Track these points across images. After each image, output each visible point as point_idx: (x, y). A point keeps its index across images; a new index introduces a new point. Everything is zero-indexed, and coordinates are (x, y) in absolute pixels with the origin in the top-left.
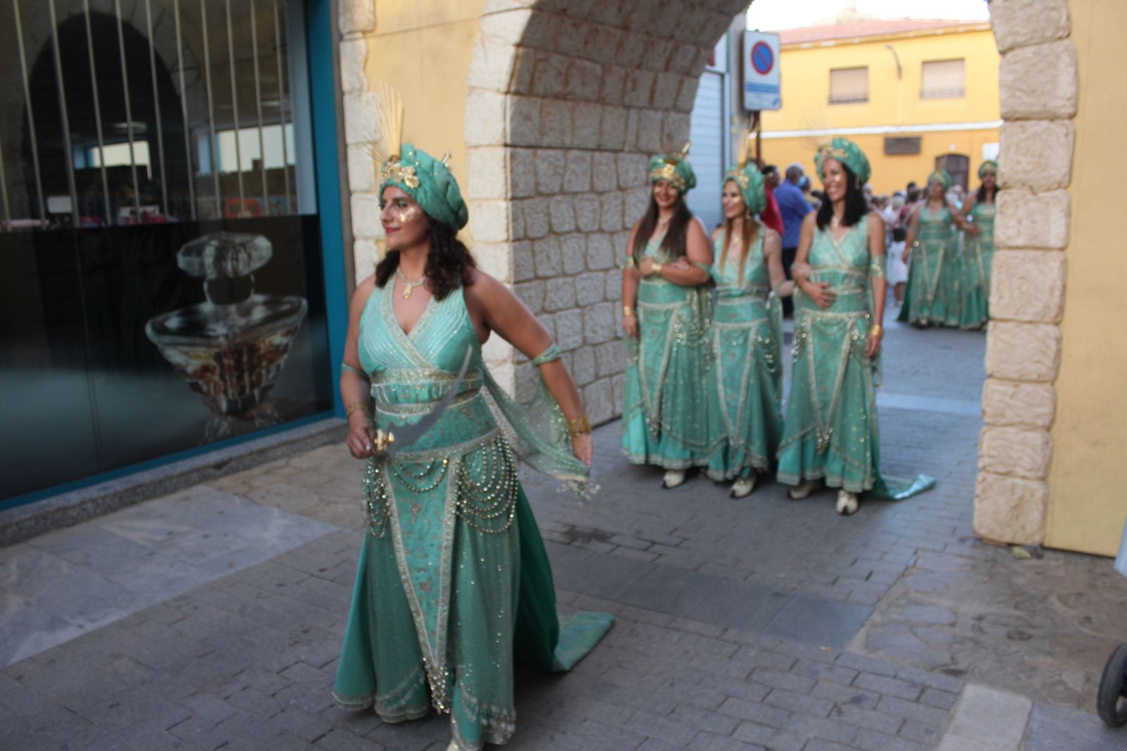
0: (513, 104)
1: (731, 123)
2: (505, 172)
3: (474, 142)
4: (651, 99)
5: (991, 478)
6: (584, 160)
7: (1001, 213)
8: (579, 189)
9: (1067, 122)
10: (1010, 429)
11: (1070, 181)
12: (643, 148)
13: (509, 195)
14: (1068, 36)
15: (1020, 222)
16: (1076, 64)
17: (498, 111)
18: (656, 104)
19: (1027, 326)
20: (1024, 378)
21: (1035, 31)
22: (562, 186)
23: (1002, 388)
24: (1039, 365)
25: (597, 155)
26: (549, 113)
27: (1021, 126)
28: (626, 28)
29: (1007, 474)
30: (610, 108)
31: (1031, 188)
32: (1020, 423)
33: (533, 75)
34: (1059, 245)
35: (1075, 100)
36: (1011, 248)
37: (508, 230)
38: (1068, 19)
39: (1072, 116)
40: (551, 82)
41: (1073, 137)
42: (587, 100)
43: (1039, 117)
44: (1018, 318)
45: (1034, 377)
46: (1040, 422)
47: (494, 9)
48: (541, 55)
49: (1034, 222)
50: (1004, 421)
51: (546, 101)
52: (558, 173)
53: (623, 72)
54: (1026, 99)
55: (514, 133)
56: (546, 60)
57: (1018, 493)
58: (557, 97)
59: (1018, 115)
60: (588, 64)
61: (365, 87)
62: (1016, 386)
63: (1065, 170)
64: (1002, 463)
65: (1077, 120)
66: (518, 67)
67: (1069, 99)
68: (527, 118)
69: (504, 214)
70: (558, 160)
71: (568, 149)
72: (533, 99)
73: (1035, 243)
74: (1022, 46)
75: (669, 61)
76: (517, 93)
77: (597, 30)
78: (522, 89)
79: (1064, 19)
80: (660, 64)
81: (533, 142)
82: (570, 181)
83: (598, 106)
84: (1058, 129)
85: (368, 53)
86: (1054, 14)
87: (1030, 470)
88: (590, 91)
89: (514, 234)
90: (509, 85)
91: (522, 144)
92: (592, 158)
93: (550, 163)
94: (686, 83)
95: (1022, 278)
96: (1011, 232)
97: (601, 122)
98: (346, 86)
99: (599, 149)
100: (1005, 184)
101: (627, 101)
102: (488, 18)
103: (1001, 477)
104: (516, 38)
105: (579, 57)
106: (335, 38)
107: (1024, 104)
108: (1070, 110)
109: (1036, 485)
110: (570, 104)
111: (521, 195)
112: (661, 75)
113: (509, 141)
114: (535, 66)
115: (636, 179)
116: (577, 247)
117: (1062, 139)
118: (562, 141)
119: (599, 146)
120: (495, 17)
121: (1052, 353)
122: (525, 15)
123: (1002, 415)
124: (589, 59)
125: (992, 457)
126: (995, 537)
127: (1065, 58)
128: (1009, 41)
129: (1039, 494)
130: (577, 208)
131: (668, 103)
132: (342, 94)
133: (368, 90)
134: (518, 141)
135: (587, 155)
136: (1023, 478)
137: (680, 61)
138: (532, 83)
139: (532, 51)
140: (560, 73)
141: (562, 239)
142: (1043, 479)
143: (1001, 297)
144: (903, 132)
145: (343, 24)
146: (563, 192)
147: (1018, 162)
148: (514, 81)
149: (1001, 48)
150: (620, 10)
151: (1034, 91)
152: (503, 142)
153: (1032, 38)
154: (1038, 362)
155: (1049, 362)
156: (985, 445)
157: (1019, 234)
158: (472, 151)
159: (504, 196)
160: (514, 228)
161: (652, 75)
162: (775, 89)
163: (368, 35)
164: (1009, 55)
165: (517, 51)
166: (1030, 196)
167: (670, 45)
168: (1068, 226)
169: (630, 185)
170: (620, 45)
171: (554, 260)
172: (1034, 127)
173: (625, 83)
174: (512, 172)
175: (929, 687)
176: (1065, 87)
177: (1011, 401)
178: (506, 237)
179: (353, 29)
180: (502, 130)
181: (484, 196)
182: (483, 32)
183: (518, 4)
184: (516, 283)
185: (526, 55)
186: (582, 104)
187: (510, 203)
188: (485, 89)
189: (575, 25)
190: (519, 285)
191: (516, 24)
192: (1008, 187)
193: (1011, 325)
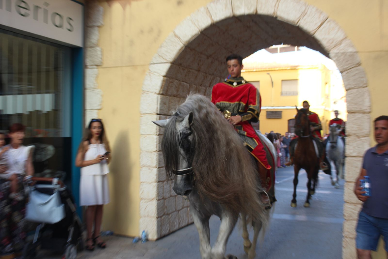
0: (160, 98)
3: (144, 112)
7: (348, 144)
9: (368, 114)
11: (370, 134)
13: (158, 133)
14: (367, 86)
15: (354, 148)
16: (370, 95)
17: (155, 100)
21: (357, 84)
23: (350, 206)
26: (172, 102)
27: (353, 115)
28: (199, 71)
31: (357, 136)
33: (168, 87)
35: (370, 107)
36: (351, 157)
37: (157, 147)
38: (367, 81)
39: (370, 113)
40: (173, 91)
43: (359, 112)
47: (155, 62)
48: (171, 80)
49: (359, 148)
51: (171, 97)
53: (196, 86)
54: (354, 106)
55: (161, 110)
56: (172, 82)
58: (174, 96)
59: (352, 112)
60: (185, 84)
61: (96, 87)
62: (355, 205)
63: (369, 130)
66: (164, 85)
67: (368, 107)
68: (165, 104)
69: (155, 141)
72: (167, 97)
74: (352, 88)
75: (211, 83)
76: (162, 94)
77: (190, 71)
78: (164, 93)
79: (365, 81)
80: (208, 85)
81: (166, 113)
84: (365, 116)
85: (98, 74)
86: (362, 79)
88: (185, 94)
89: (159, 149)
90: (160, 91)
95: (356, 167)
96: (351, 151)
98: (87, 86)
100: (348, 134)
102: (153, 65)
104: (164, 73)
105: (183, 81)
106: (84, 67)
107: (354, 108)
108: (369, 111)
110: (178, 99)
111: (162, 133)
112: (208, 88)
113: (158, 113)
114: (169, 84)
117: (367, 120)
120: (156, 65)
122: (168, 66)
123: (351, 216)
124: (186, 82)
127: (367, 94)
128: (349, 86)
132: (85, 89)
133: (97, 89)
134: (162, 113)
138: (167, 91)
139: (168, 78)
140: (176, 87)
143: (349, 174)
144: (274, 109)
145: (88, 61)
147: (353, 127)
148: (162, 90)
149: (347, 89)
150: (198, 64)
151: (357, 104)
152: (156, 113)
153: (355, 86)
156: (345, 228)
157: (354, 152)
158: (143, 115)
159: (156, 134)
160: (159, 146)
161: (205, 88)
163: (98, 67)
164: (349, 91)
165: (164, 78)
166: (357, 139)
167: (212, 77)
170: (196, 77)
172: (357, 116)
176: (367, 103)
177: (354, 211)
178: (155, 150)
179: (93, 64)
180: (156, 108)
181: (147, 133)
182: (150, 70)
183: (165, 61)
184: (159, 168)
185: (167, 80)
186: (182, 99)
187: (158, 136)
188: (149, 92)
189: (183, 69)
190: (160, 169)
191: (164, 68)
192: (350, 136)
193: (352, 184)
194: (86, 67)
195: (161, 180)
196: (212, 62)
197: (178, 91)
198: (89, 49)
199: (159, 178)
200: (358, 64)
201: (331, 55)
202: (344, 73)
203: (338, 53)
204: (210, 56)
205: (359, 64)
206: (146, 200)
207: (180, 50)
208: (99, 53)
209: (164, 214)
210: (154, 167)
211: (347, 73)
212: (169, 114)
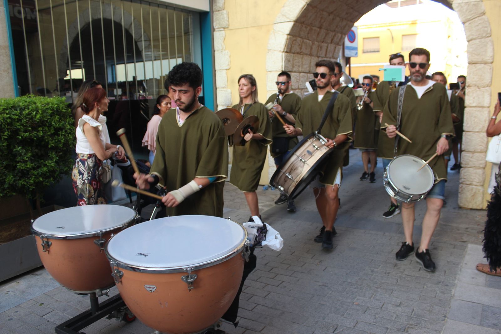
0: (285, 56)
3: (270, 70)
4: (326, 55)
5: (464, 186)
6: (305, 77)
7: (468, 95)
9: (490, 65)
10: (471, 169)
11: (491, 84)
14: (490, 36)
15: (474, 98)
16: (493, 45)
17: (280, 58)
18: (327, 56)
19: (477, 133)
20: (475, 151)
21: (479, 34)
22: (298, 86)
23: (468, 155)
24: (481, 147)
25: (309, 74)
26: (295, 59)
27: (475, 66)
28: (320, 28)
29: (470, 184)
30: (313, 57)
31: (478, 87)
32: (474, 167)
33: (291, 45)
34: (488, 105)
35: (493, 57)
36: (471, 107)
38: (491, 30)
39: (492, 63)
40: (296, 48)
41: (492, 69)
42: (306, 54)
43: (481, 63)
44: (473, 130)
45: (479, 150)
46: (481, 166)
47: (279, 22)
48: (294, 39)
49: (479, 98)
50: (469, 166)
51: (295, 55)
52: (298, 82)
53: (318, 44)
55: (285, 67)
56: (295, 40)
57: (474, 191)
58: (298, 53)
59: (473, 62)
60: (308, 41)
61: (224, 49)
62: (473, 154)
63: (490, 80)
64: (468, 181)
65: (493, 64)
66: (287, 43)
67: (491, 57)
68: (289, 61)
70: (297, 76)
71: (300, 72)
72: (291, 54)
73: (479, 105)
74: (475, 39)
75: (332, 40)
76: (286, 52)
77: (312, 29)
78: (288, 51)
79: (489, 31)
80: (329, 41)
81: (290, 70)
82: (301, 85)
83: (309, 56)
84: (487, 67)
85: (225, 36)
86: (486, 29)
87: (478, 183)
88: (308, 51)
90: (284, 49)
92: (307, 76)
93: (295, 78)
94: (337, 48)
95: (475, 117)
97: (310, 63)
98: (216, 48)
101: (318, 55)
102: (276, 24)
103: (468, 185)
104: (288, 32)
105: (306, 39)
106: (212, 30)
107: (475, 58)
108: (491, 61)
109: (480, 188)
110: (301, 56)
112: (329, 45)
113: (283, 69)
114: (293, 42)
117: (489, 70)
118: (299, 69)
119: (309, 71)
120: (279, 24)
121: (485, 142)
122: (291, 25)
123: (468, 164)
124: (308, 40)
125: (465, 178)
126: (466, 206)
127: (490, 44)
128: (471, 37)
129: (481, 191)
131: (331, 55)
132: (214, 51)
133: (225, 50)
136: (476, 185)
137: (336, 40)
138: (291, 49)
139: (292, 37)
140: (299, 45)
142: (483, 186)
143: (468, 124)
145: (216, 25)
146: (299, 89)
147: (474, 78)
148: (286, 47)
149: (468, 40)
150: (320, 22)
151: (479, 54)
153: (478, 37)
154: (481, 145)
155: (484, 145)
156: (462, 175)
157: (474, 102)
158: (269, 73)
161: (327, 45)
162: (356, 49)
163: (225, 29)
164: (471, 42)
165: (287, 37)
166: (477, 89)
167: (333, 34)
168: (491, 99)
170: (318, 34)
172: (479, 66)
173: (318, 48)
175: (456, 245)
176: (489, 53)
177: (471, 159)
179: (219, 27)
180: (281, 65)
181: (273, 90)
182: (274, 30)
183: (288, 20)
185: (290, 38)
186: (305, 56)
188: (275, 50)
189: (306, 27)
191: (288, 27)
192: (470, 87)
193: (471, 133)
194: (214, 30)
196: (333, 19)
197: (301, 48)
198: (217, 13)
200: (482, 13)
201: (454, 6)
202: (467, 24)
203: (462, 3)
204: (332, 13)
205: (484, 14)
207: (303, 8)
208: (225, 16)
211: (470, 24)
212: (294, 71)
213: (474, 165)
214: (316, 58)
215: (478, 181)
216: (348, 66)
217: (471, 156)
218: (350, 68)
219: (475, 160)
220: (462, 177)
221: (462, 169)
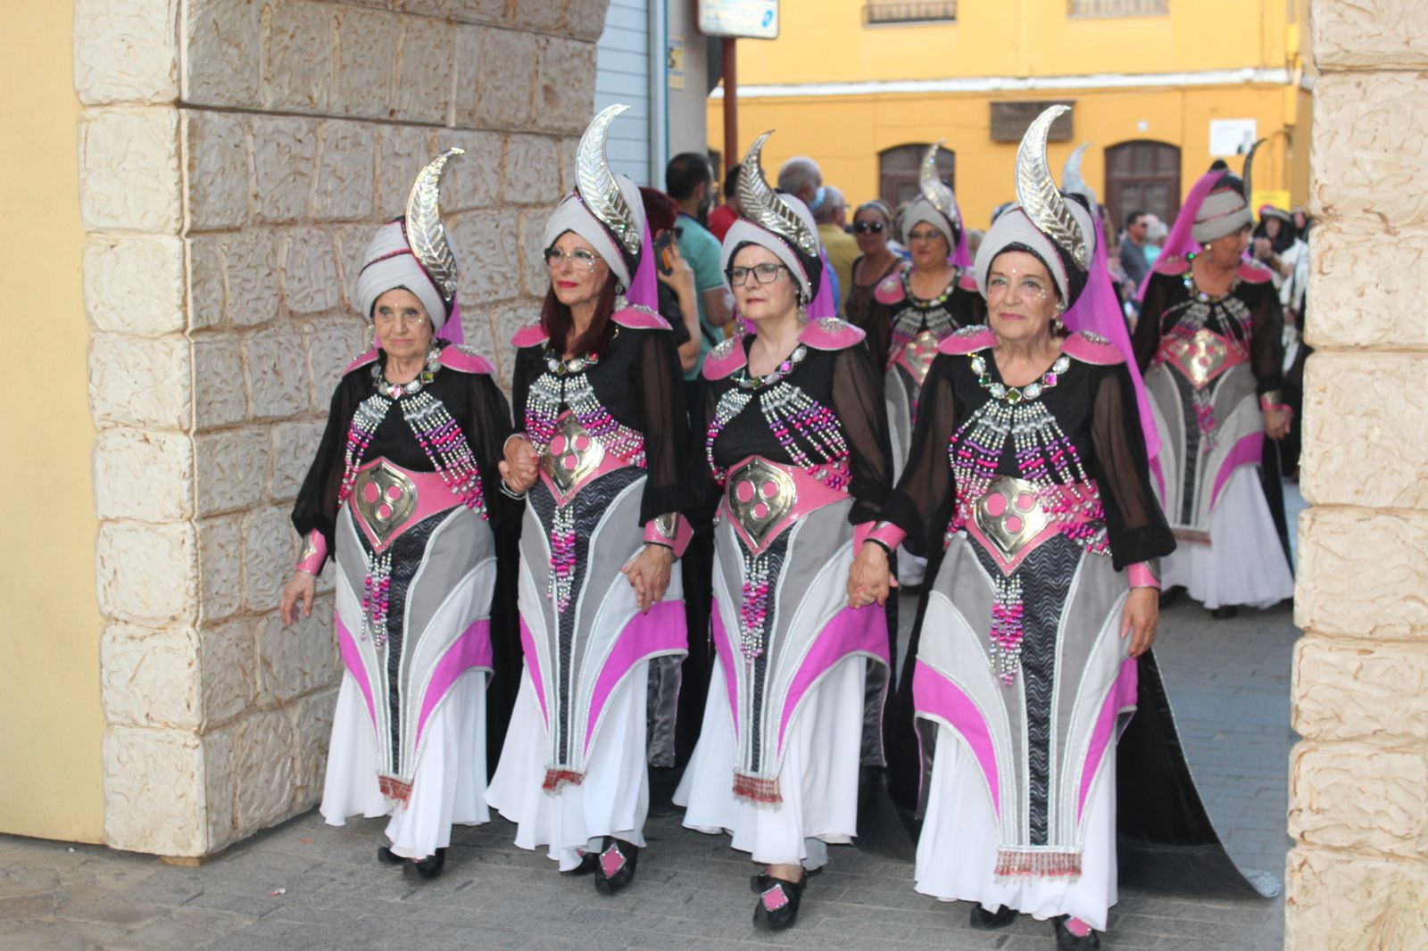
1: (670, 64)
2: (179, 167)
3: (99, 94)
4: (508, 6)
5: (1318, 859)
6: (356, 144)
7: (1321, 272)
8: (348, 213)
10: (1353, 748)
12: (491, 121)
13: (187, 223)
17: (160, 19)
18: (518, 18)
19: (1382, 520)
20: (1378, 634)
22: (309, 203)
23: (1333, 658)
24: (1412, 605)
25: (387, 130)
26: (282, 30)
27: (1360, 83)
29: (1355, 848)
30: (419, 23)
31: (1383, 217)
32: (1377, 734)
36: (1343, 349)
37: (184, 304)
43: (1397, 67)
44: (1360, 500)
45: (1404, 630)
46: (1420, 731)
49: (1390, 292)
50: (1341, 732)
54: (1367, 26)
55: (198, 75)
57: (1380, 893)
59: (1349, 62)
62: (1365, 652)
64: (1342, 826)
69: (175, 267)
71: (324, 117)
81: (243, 97)
82: (324, 193)
83: (390, 17)
87: (1403, 838)
89: (198, 316)
91: (215, 103)
93: (282, 150)
95: (1370, 414)
96: (1345, 315)
99: (392, 119)
100: (1325, 209)
103: (1343, 856)
107: (1364, 38)
111: (215, 222)
113: (185, 97)
115: (475, 190)
116: (342, 346)
118: (308, 98)
123: (1338, 717)
125: (1318, 811)
130: (341, 255)
131: (547, 16)
134: (207, 95)
135: (365, 133)
136: (1391, 856)
141: (307, 328)
143: (1326, 456)
144: (1032, 89)
146: (310, 218)
147: (1353, 164)
152: (174, 96)
154: (1413, 597)
156: (1302, 787)
157: (1359, 320)
158: (95, 112)
159: (175, 225)
160: (195, 299)
166: (1380, 237)
169: (461, 205)
171: (290, 377)
172: (1385, 88)
174: (191, 167)
177: (1355, 687)
178: (179, 323)
180: (168, 66)
181: (124, 222)
184: (201, 432)
187: (189, 242)
190: (208, 438)
192: (1336, 218)
193: (1347, 518)
195: (220, 504)
199: (204, 492)
206: (132, 629)
209: (251, 708)
210: (170, 429)
212: (267, 107)
213: (1377, 727)
214: (442, 26)
215: (1401, 832)
216: (718, 92)
217: (1353, 666)
218: (730, 104)
219: (1375, 692)
220: (1303, 805)
221: (1298, 748)
